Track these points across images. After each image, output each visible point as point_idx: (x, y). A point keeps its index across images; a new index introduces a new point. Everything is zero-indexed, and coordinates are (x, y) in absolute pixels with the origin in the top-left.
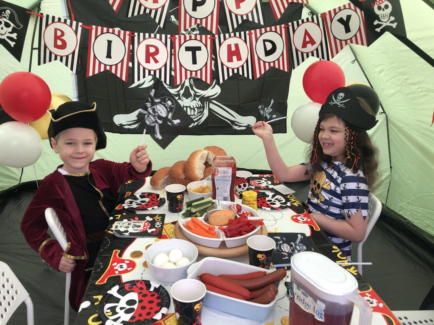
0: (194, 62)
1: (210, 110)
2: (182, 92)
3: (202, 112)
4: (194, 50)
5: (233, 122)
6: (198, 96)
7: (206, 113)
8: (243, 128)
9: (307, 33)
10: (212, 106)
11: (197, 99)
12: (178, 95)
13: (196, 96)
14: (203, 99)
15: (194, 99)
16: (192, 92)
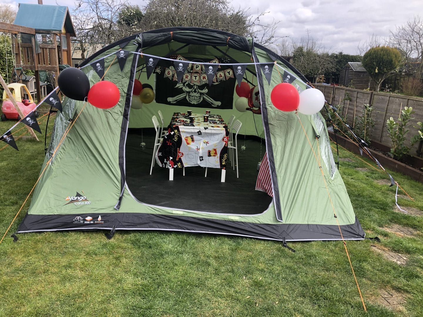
0: (196, 79)
1: (203, 98)
2: (193, 90)
3: (200, 98)
4: (196, 77)
5: (212, 103)
6: (199, 92)
7: (202, 99)
8: (216, 106)
9: (220, 74)
10: (204, 97)
11: (199, 93)
12: (192, 91)
13: (198, 92)
14: (201, 94)
15: (198, 93)
16: (197, 91)
